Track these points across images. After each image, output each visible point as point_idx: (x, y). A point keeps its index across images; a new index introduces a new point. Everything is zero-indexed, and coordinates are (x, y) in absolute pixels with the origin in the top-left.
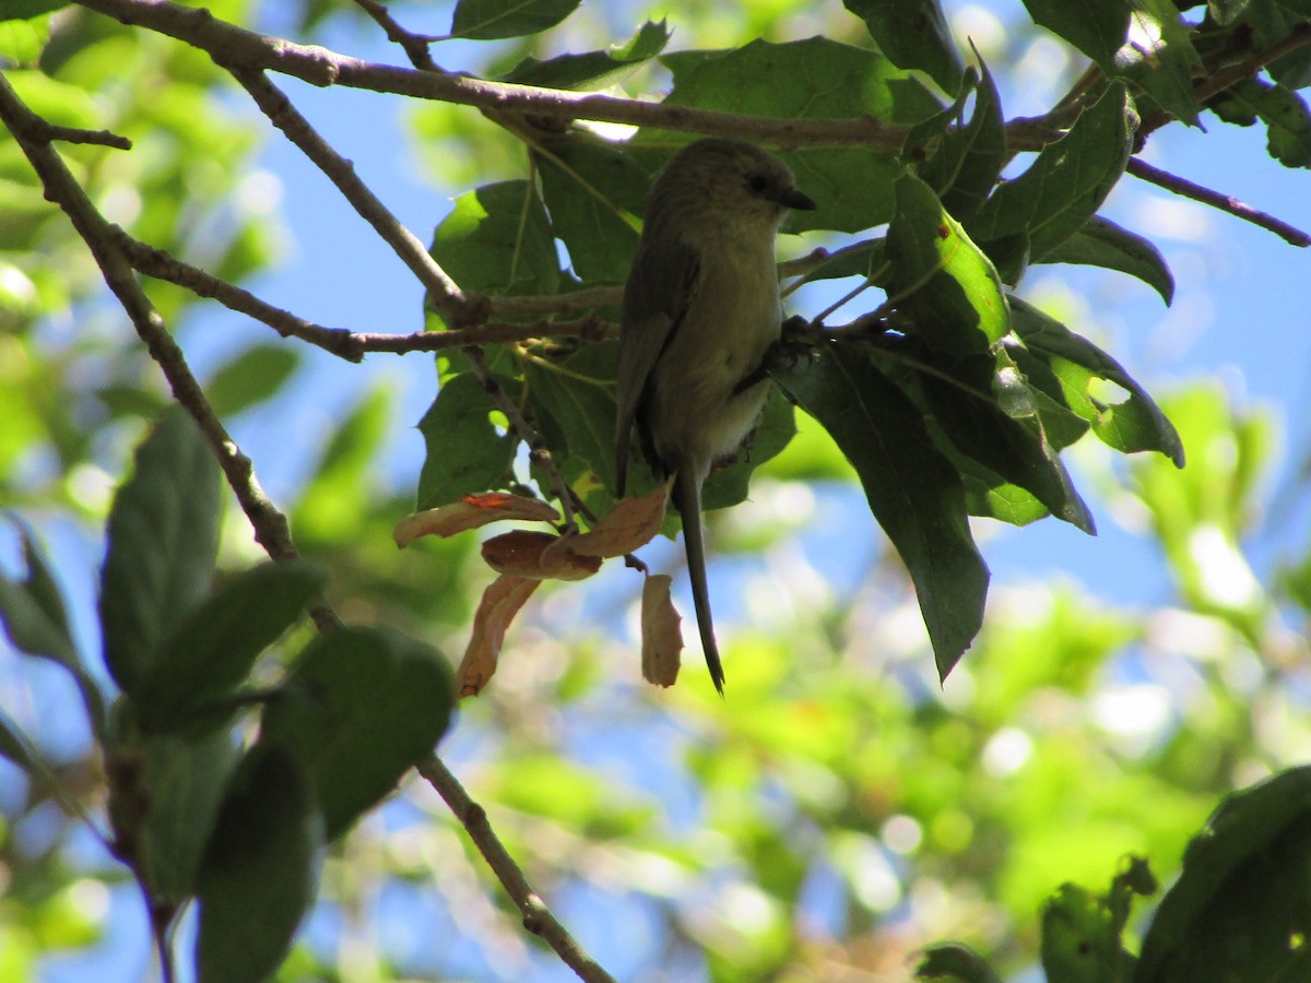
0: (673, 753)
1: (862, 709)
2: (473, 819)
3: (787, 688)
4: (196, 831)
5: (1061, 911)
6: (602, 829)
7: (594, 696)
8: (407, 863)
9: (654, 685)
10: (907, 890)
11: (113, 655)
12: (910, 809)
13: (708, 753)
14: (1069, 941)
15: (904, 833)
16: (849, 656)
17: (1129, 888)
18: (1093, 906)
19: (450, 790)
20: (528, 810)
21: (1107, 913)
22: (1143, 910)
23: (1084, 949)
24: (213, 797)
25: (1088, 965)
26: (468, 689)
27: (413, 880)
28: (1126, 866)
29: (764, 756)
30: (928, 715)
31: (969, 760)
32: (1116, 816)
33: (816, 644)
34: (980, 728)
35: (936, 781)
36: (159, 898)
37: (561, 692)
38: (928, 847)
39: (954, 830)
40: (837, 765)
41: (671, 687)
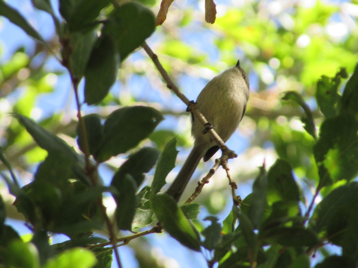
0: (211, 40)
1: (264, 28)
2: (154, 58)
3: (243, 23)
4: (85, 58)
5: (321, 83)
6: (192, 61)
7: (190, 24)
8: (138, 70)
9: (208, 23)
10: (275, 78)
11: (62, 10)
12: (277, 56)
13: (221, 40)
14: (324, 90)
15: (275, 63)
16: (260, 14)
17: (340, 76)
18: (330, 81)
19: (148, 50)
20: (172, 55)
21: (334, 83)
22: (344, 82)
23: (328, 93)
24: (89, 49)
25: (328, 97)
26: (158, 24)
27: (140, 74)
28: (339, 70)
29: (237, 41)
30: (281, 31)
31: (293, 43)
32: (333, 59)
33: (251, 11)
34: (296, 34)
35: (284, 48)
36: (74, 76)
37: (181, 24)
38: (282, 67)
39: (289, 62)
40: (257, 44)
41: (213, 24)
